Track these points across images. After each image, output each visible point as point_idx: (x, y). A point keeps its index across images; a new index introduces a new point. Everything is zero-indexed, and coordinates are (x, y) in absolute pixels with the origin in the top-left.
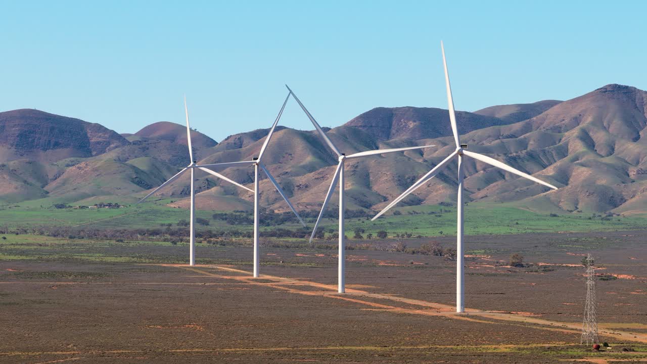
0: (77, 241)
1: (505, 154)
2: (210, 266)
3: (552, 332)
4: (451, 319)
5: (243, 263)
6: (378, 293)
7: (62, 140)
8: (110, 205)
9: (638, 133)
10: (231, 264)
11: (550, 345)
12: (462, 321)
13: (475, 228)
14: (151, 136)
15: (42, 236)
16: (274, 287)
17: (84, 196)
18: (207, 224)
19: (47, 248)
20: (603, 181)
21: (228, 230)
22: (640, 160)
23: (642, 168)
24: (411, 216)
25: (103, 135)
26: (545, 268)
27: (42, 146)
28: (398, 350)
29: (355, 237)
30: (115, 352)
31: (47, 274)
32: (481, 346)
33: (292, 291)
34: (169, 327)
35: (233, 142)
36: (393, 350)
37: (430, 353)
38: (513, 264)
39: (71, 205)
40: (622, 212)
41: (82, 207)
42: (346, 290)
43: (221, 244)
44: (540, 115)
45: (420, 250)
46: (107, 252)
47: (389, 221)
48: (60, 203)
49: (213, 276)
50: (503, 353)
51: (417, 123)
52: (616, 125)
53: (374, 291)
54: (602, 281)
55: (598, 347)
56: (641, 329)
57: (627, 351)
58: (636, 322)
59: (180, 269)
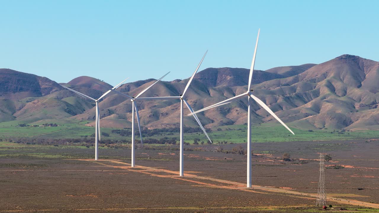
0: (31, 146)
1: (283, 95)
2: (107, 160)
3: (301, 199)
4: (243, 191)
5: (127, 159)
6: (203, 176)
7: (24, 87)
8: (51, 125)
9: (361, 83)
10: (119, 159)
11: (298, 206)
12: (249, 192)
13: (264, 138)
14: (77, 84)
15: (11, 143)
16: (143, 172)
17: (37, 120)
18: (108, 136)
19: (13, 150)
20: (340, 111)
21: (120, 139)
22: (362, 99)
23: (363, 103)
24: (227, 131)
25: (48, 84)
26: (303, 161)
27: (13, 90)
28: (209, 209)
29: (194, 144)
30: (44, 210)
31: (11, 165)
32: (257, 207)
33: (153, 175)
34: (77, 196)
35: (124, 88)
36: (206, 209)
37: (227, 211)
38: (285, 159)
39: (29, 124)
40: (350, 129)
41: (36, 126)
42: (184, 174)
43: (116, 148)
44: (304, 73)
45: (231, 151)
46: (48, 152)
47: (214, 134)
48: (22, 124)
49: (108, 166)
50: (270, 211)
51: (232, 77)
52: (348, 78)
53: (201, 175)
54: (335, 169)
55: (325, 208)
56: (353, 197)
57: (343, 210)
58: (351, 193)
59: (89, 162)
